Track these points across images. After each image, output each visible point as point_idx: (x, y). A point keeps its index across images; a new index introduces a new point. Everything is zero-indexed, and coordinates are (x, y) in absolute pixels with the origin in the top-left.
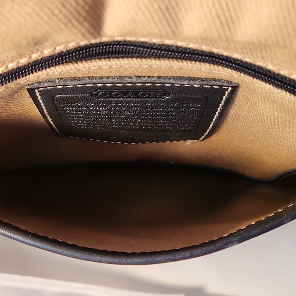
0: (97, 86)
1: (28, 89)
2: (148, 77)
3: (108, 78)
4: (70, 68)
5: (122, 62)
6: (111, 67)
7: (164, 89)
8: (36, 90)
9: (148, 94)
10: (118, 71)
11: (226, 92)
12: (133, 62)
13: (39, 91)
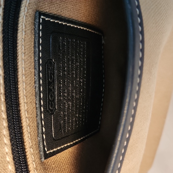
0: (44, 111)
1: (45, 159)
2: (35, 75)
3: (36, 104)
4: (26, 132)
5: (21, 95)
6: (27, 103)
7: (45, 64)
8: (47, 153)
9: (51, 75)
10: (30, 97)
11: (47, 19)
12: (21, 87)
13: (48, 151)
